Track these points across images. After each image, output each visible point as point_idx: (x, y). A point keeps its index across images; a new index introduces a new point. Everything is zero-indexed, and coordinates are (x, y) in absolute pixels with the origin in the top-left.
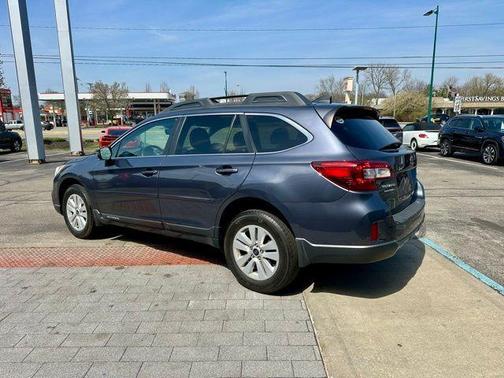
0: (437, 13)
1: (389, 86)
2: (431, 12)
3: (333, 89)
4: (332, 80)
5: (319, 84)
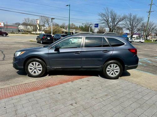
0: (70, 6)
1: (47, 23)
2: (68, 5)
3: (29, 22)
4: (29, 19)
5: (24, 20)
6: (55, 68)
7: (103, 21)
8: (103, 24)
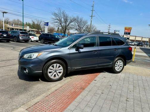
6: (76, 68)
7: (56, 21)
8: (56, 24)
